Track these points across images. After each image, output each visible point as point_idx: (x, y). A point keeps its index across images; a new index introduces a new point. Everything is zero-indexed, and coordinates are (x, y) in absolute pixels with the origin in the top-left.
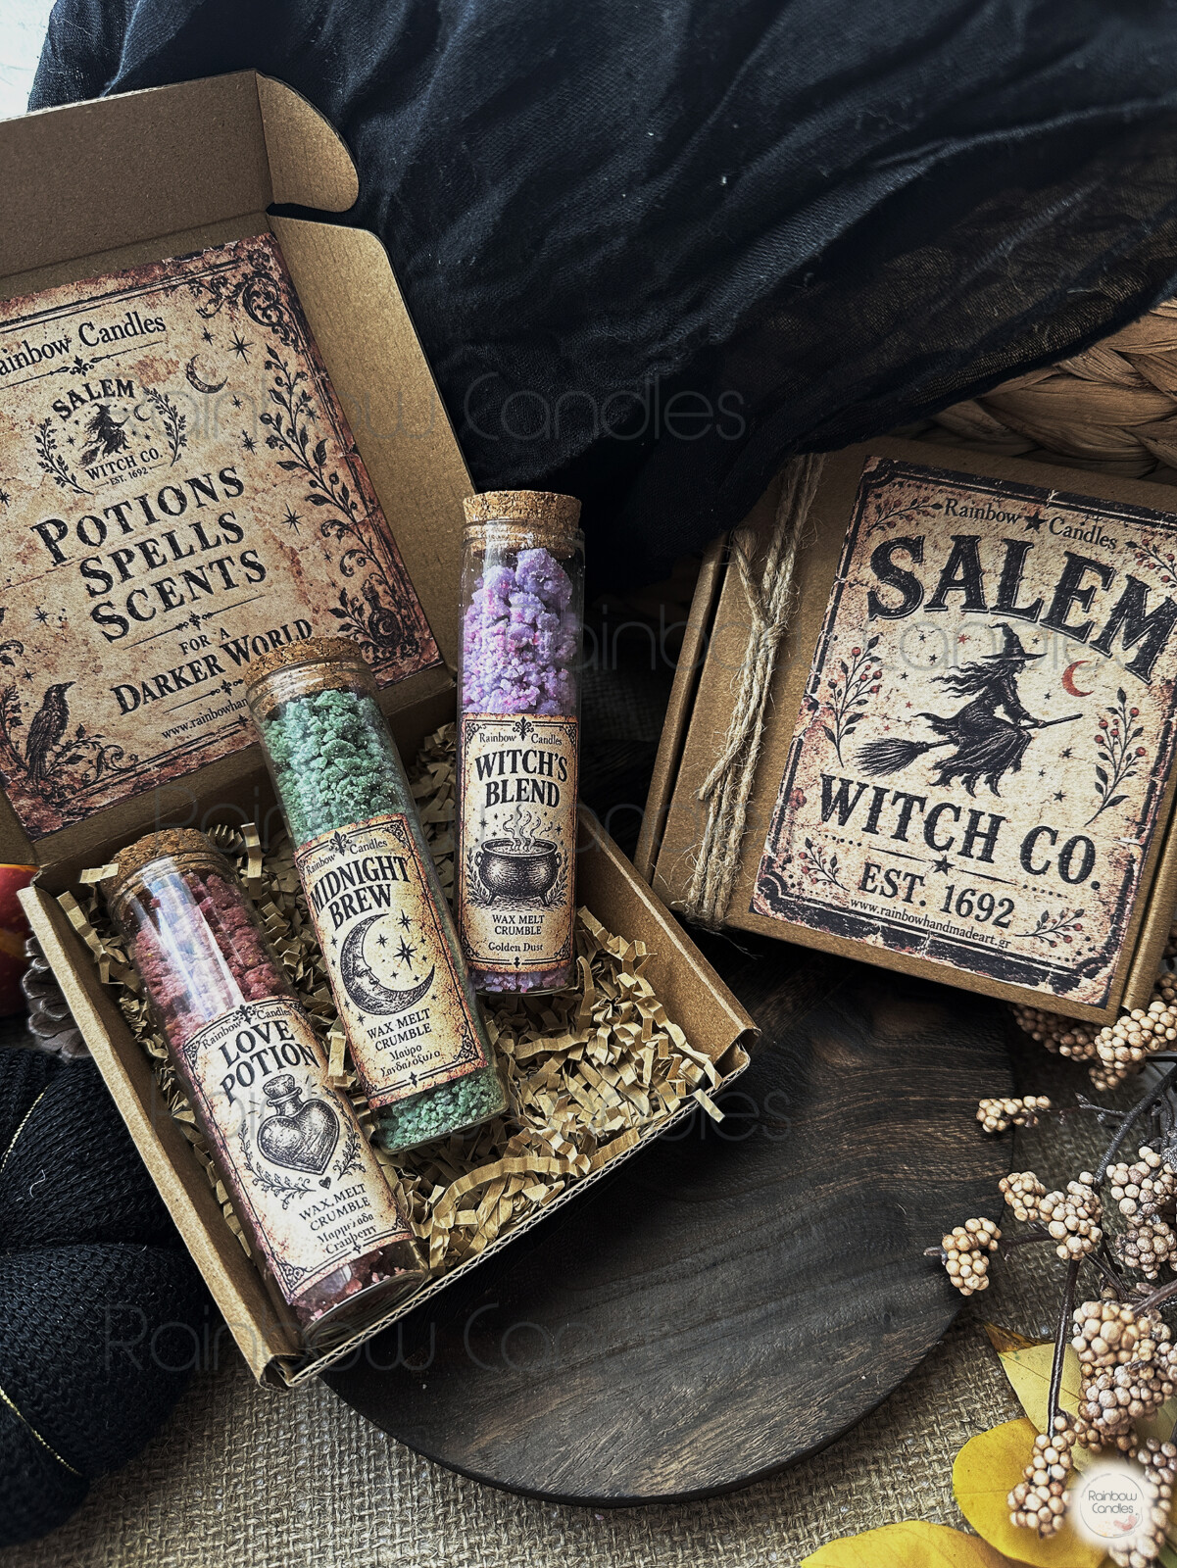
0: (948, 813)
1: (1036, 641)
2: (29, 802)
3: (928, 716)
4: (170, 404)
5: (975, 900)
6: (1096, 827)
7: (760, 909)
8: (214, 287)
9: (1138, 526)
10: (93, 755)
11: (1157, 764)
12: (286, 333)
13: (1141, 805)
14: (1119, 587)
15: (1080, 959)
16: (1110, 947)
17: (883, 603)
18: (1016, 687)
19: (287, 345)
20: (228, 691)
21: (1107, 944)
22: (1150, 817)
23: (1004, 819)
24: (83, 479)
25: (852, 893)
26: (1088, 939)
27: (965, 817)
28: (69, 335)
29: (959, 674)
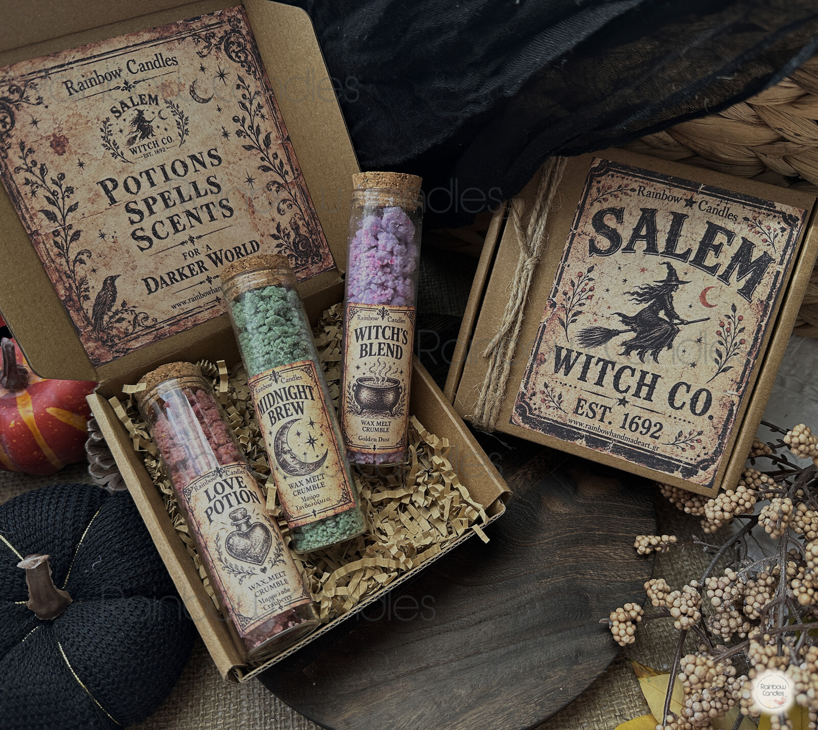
0: (628, 372)
1: (686, 273)
2: (94, 344)
3: (619, 314)
4: (180, 110)
5: (640, 422)
6: (713, 384)
7: (516, 422)
8: (207, 39)
9: (751, 208)
10: (131, 318)
11: (751, 349)
12: (249, 67)
13: (741, 372)
14: (737, 243)
15: (699, 459)
16: (717, 453)
17: (598, 246)
18: (672, 300)
19: (250, 74)
20: (210, 282)
21: (715, 451)
22: (745, 380)
23: (660, 376)
24: (128, 155)
25: (569, 415)
26: (704, 448)
27: (638, 375)
28: (121, 67)
29: (639, 291)
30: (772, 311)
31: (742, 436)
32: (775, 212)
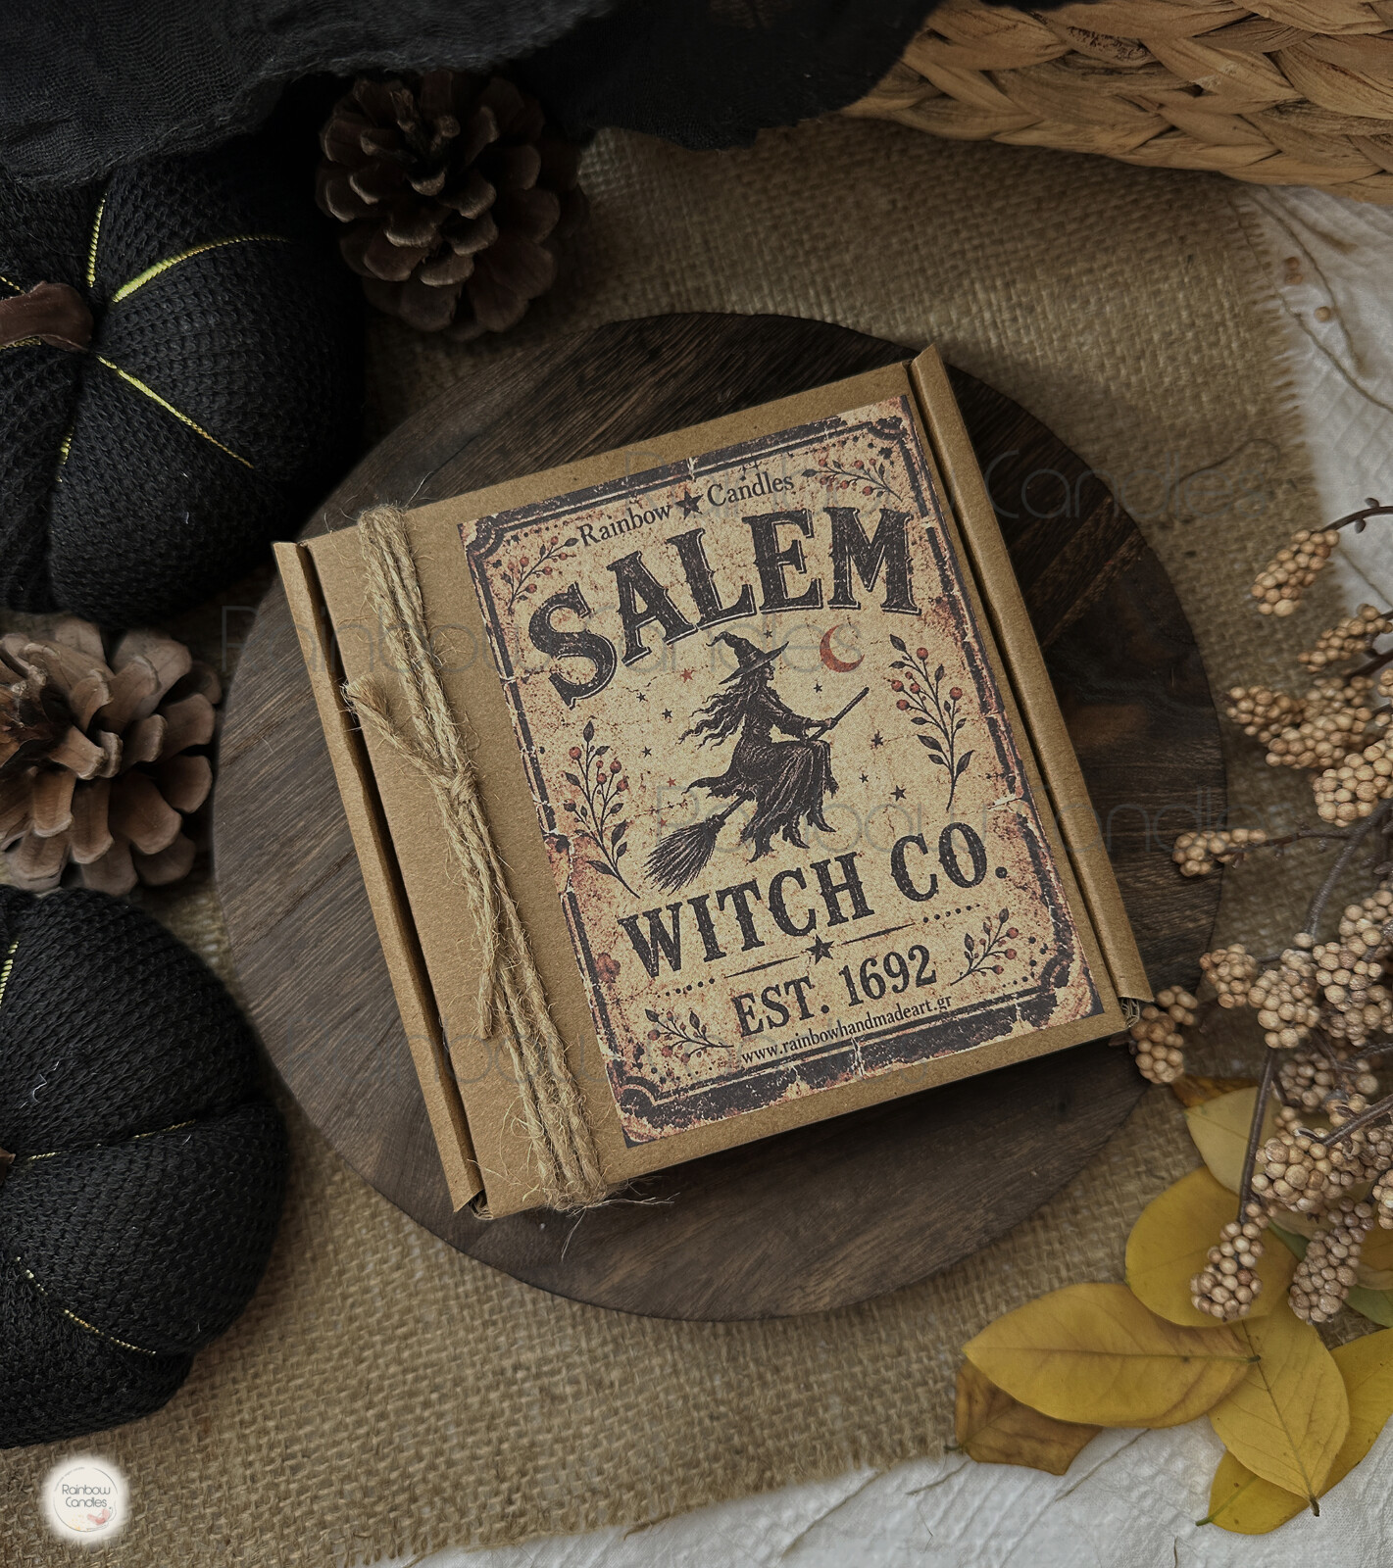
0: (788, 884)
1: (768, 634)
3: (700, 783)
6: (959, 806)
7: (640, 1136)
9: (804, 449)
11: (981, 697)
13: (993, 752)
14: (823, 526)
15: (1038, 970)
16: (1062, 934)
17: (574, 680)
18: (777, 697)
21: (1057, 933)
22: (1011, 760)
23: (854, 854)
25: (737, 1046)
26: (1032, 940)
27: (811, 877)
29: (705, 717)
30: (968, 606)
31: (1084, 870)
32: (851, 430)
